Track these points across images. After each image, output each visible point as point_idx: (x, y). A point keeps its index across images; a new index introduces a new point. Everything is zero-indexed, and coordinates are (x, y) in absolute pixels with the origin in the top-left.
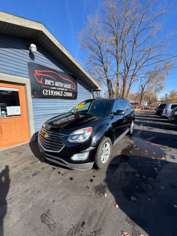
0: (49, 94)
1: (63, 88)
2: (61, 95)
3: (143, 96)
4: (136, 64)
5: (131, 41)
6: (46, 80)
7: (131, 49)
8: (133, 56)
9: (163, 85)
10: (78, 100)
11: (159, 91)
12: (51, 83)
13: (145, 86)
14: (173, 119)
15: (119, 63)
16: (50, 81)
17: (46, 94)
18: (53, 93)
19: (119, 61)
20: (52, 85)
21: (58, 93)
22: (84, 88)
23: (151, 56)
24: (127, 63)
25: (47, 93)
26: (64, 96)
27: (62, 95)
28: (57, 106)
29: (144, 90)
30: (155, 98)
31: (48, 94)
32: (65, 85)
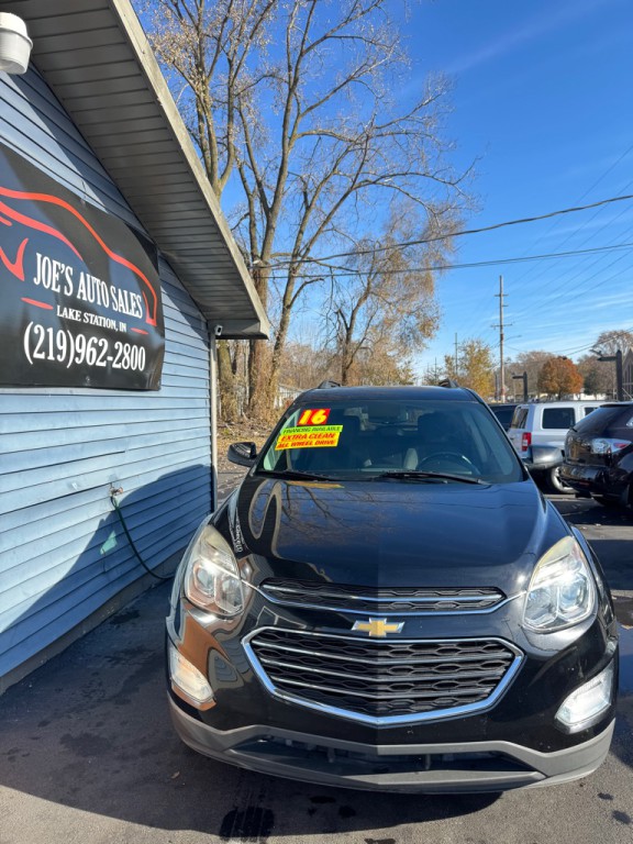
0: (51, 357)
1: (110, 313)
2: (99, 364)
3: (353, 365)
4: (305, 194)
5: (272, 76)
6: (39, 256)
7: (279, 113)
8: (289, 152)
9: (429, 314)
10: (163, 392)
11: (417, 340)
12: (62, 282)
13: (357, 316)
14: (591, 475)
15: (217, 175)
16: (55, 263)
17: (36, 355)
18: (64, 348)
19: (216, 166)
20: (62, 290)
21: (86, 351)
22: (182, 318)
23: (371, 172)
24: (259, 184)
25: (40, 352)
26: (115, 365)
27: (104, 364)
28: (78, 436)
29: (356, 337)
30: (403, 377)
31: (42, 356)
32: (117, 295)
